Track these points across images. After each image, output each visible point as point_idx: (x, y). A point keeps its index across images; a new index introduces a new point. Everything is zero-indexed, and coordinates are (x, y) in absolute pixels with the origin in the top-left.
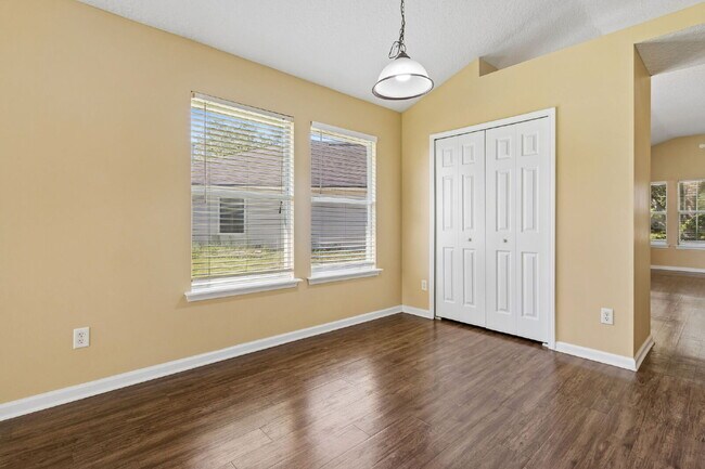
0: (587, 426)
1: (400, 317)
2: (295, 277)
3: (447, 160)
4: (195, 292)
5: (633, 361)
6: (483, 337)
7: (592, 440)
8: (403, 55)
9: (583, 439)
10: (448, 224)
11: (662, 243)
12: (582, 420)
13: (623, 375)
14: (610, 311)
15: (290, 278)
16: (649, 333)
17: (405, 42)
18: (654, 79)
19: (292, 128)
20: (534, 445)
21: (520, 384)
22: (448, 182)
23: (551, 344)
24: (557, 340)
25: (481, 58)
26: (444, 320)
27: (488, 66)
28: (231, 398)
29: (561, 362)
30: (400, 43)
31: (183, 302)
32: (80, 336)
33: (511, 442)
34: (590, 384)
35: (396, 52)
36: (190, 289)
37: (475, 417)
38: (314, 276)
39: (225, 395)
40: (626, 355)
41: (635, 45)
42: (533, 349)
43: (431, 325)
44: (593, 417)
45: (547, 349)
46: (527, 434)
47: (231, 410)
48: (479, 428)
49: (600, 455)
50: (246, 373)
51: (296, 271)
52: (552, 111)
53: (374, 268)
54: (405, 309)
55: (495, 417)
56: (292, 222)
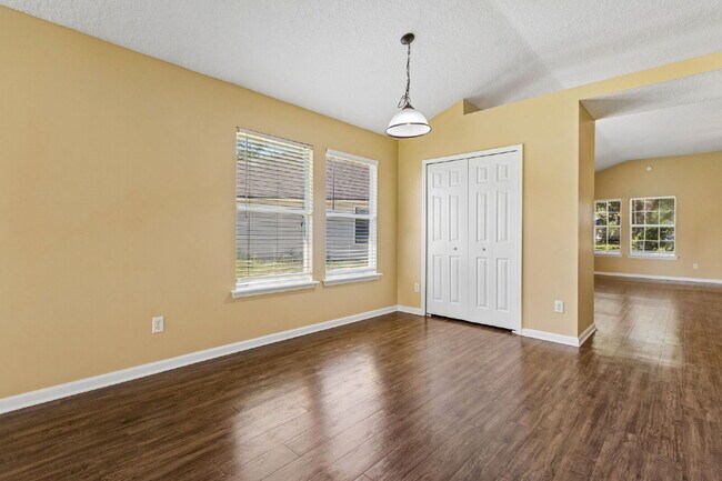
0: (539, 379)
1: (395, 315)
2: (314, 279)
3: (437, 182)
4: (238, 290)
5: (577, 340)
6: (466, 328)
7: (541, 385)
8: (408, 106)
9: (536, 385)
10: (437, 236)
11: (617, 253)
12: (536, 376)
13: (570, 350)
14: (561, 303)
15: (310, 280)
16: (592, 321)
17: (410, 95)
18: (598, 123)
19: (312, 155)
20: (503, 389)
21: (495, 356)
22: (437, 201)
23: (518, 330)
24: (523, 327)
25: (465, 100)
26: (433, 316)
27: (471, 106)
28: (279, 370)
29: (525, 343)
30: (406, 97)
31: (230, 298)
32: (157, 323)
33: (487, 388)
34: (545, 355)
35: (403, 104)
36: (235, 287)
37: (462, 376)
38: (328, 279)
39: (273, 368)
40: (572, 336)
41: (580, 102)
42: (504, 335)
43: (423, 320)
44: (544, 373)
45: (515, 335)
46: (498, 383)
47: (281, 376)
48: (465, 381)
49: (545, 392)
50: (283, 354)
51: (315, 274)
52: (520, 147)
53: (375, 273)
54: (400, 308)
55: (477, 375)
56: (311, 234)
